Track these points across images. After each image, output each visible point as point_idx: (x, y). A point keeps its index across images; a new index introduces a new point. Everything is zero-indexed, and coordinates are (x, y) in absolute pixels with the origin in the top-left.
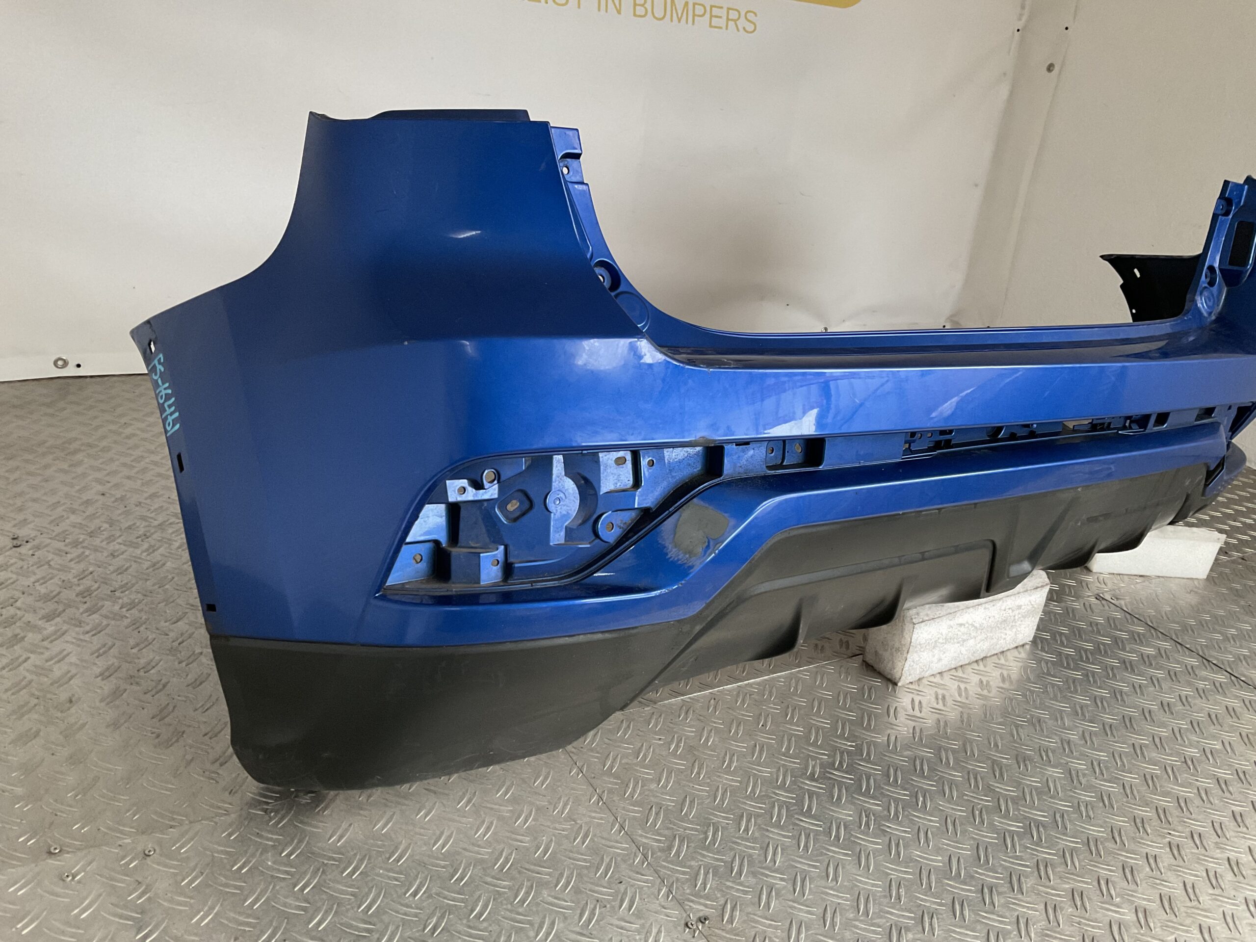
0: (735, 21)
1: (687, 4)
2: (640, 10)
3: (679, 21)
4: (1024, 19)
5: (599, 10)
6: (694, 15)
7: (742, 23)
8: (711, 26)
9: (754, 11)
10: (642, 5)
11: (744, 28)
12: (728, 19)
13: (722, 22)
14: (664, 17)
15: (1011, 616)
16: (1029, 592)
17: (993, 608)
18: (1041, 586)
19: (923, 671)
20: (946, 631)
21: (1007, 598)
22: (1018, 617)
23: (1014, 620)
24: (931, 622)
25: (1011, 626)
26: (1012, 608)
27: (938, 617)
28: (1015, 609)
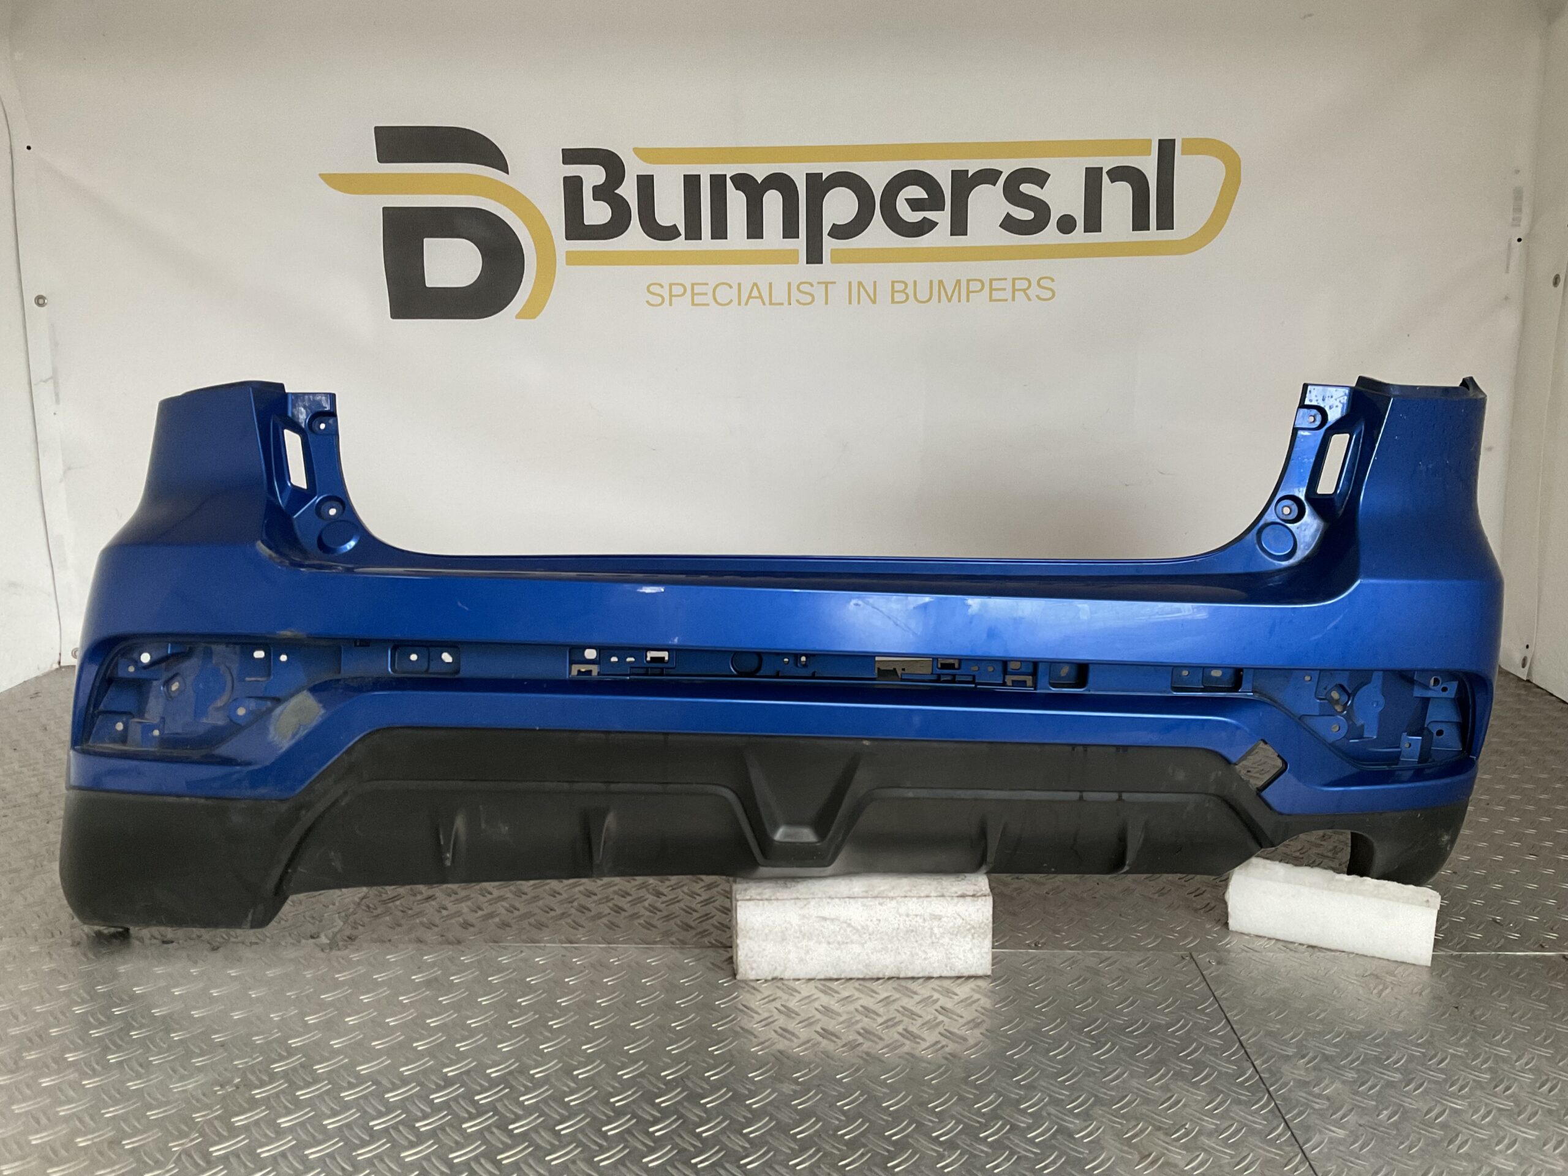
0: (1024, 290)
1: (959, 282)
2: (899, 297)
3: (949, 300)
4: (1525, 222)
5: (850, 303)
6: (969, 292)
7: (1034, 291)
8: (991, 300)
9: (1048, 275)
10: (903, 291)
11: (1038, 296)
12: (1014, 290)
13: (1008, 294)
14: (930, 299)
15: (924, 928)
16: (949, 899)
17: (880, 907)
18: (973, 896)
19: (776, 968)
20: (797, 921)
21: (906, 900)
22: (940, 932)
23: (932, 934)
24: (766, 903)
25: (929, 941)
26: (922, 915)
27: (777, 899)
28: (927, 918)
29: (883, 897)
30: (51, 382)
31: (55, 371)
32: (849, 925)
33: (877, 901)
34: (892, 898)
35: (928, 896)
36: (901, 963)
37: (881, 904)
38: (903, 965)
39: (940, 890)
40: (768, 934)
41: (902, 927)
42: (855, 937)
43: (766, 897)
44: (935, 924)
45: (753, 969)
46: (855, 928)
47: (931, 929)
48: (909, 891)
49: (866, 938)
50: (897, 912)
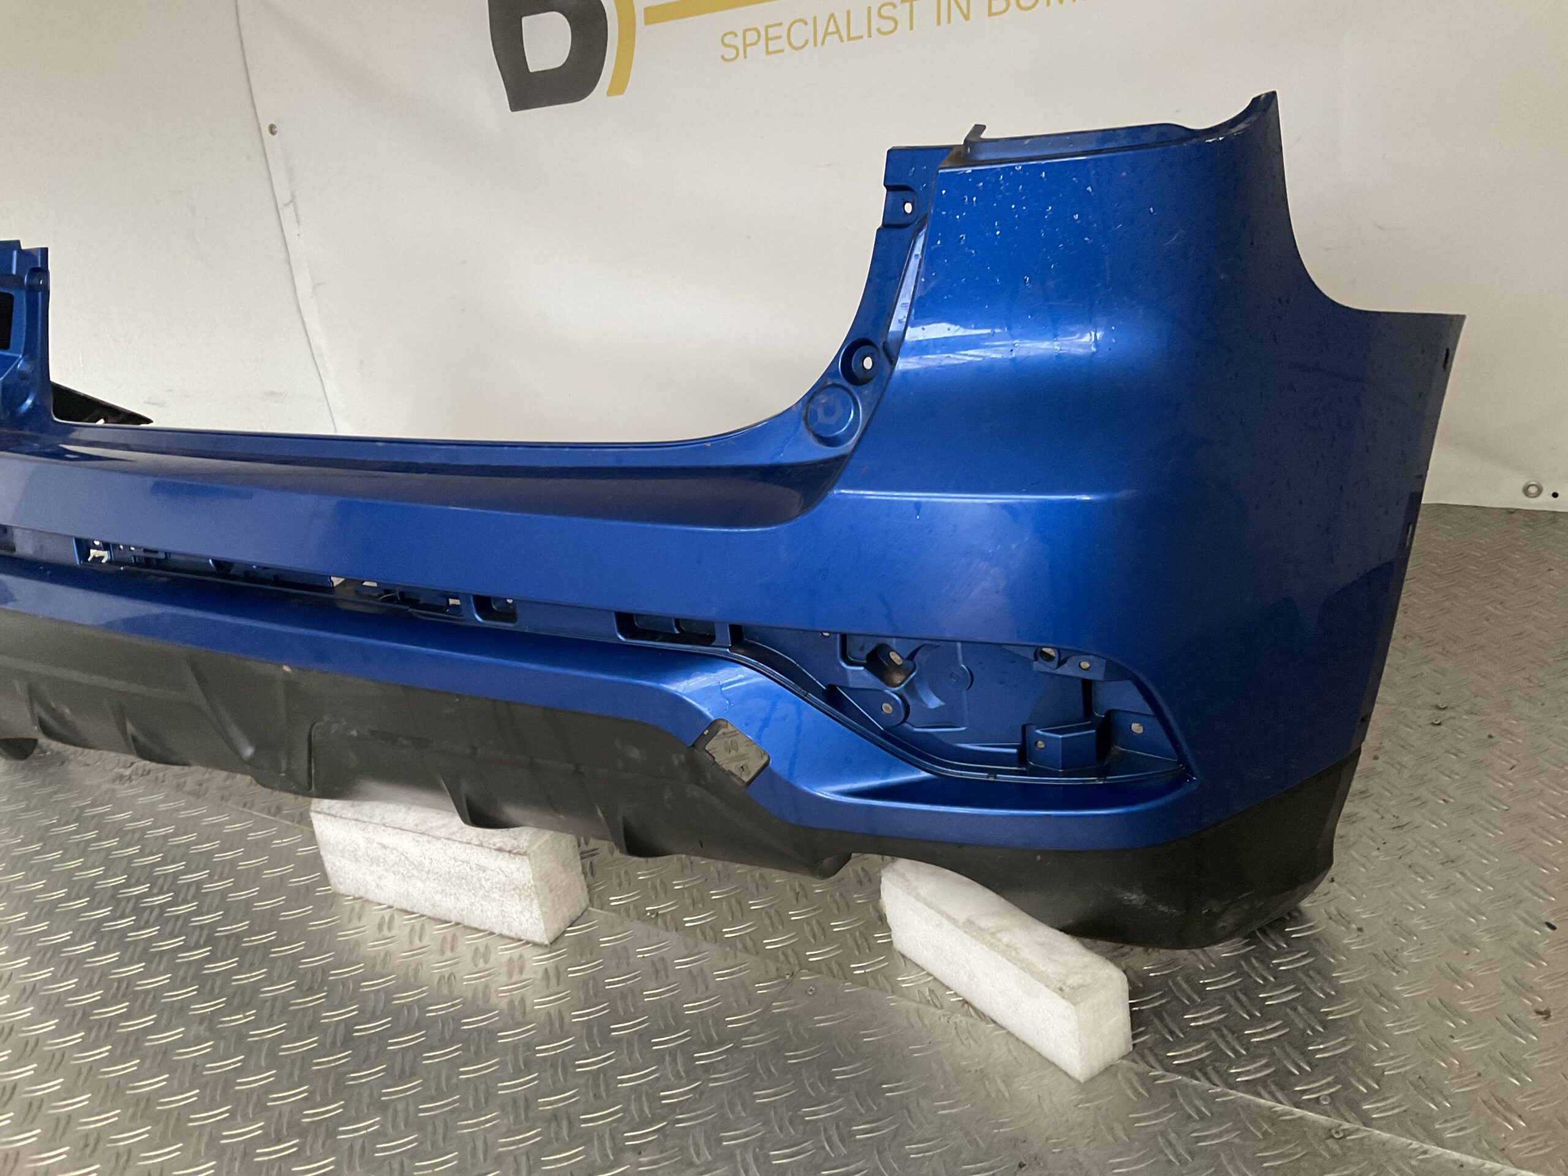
15: (472, 877)
16: (488, 850)
17: (428, 845)
18: (510, 852)
19: (359, 889)
20: (362, 843)
21: (450, 842)
22: (487, 885)
23: (481, 886)
24: (333, 818)
25: (481, 893)
26: (468, 863)
27: (341, 817)
28: (474, 866)
29: (428, 835)
30: (291, 205)
31: (293, 196)
32: (407, 858)
33: (425, 838)
34: (438, 838)
35: (468, 843)
36: (462, 910)
37: (428, 842)
38: (464, 913)
39: (481, 838)
40: (342, 851)
41: (452, 871)
42: (415, 872)
43: (333, 812)
44: (482, 875)
45: (341, 884)
46: (412, 863)
47: (479, 880)
48: (454, 833)
49: (425, 876)
50: (445, 853)
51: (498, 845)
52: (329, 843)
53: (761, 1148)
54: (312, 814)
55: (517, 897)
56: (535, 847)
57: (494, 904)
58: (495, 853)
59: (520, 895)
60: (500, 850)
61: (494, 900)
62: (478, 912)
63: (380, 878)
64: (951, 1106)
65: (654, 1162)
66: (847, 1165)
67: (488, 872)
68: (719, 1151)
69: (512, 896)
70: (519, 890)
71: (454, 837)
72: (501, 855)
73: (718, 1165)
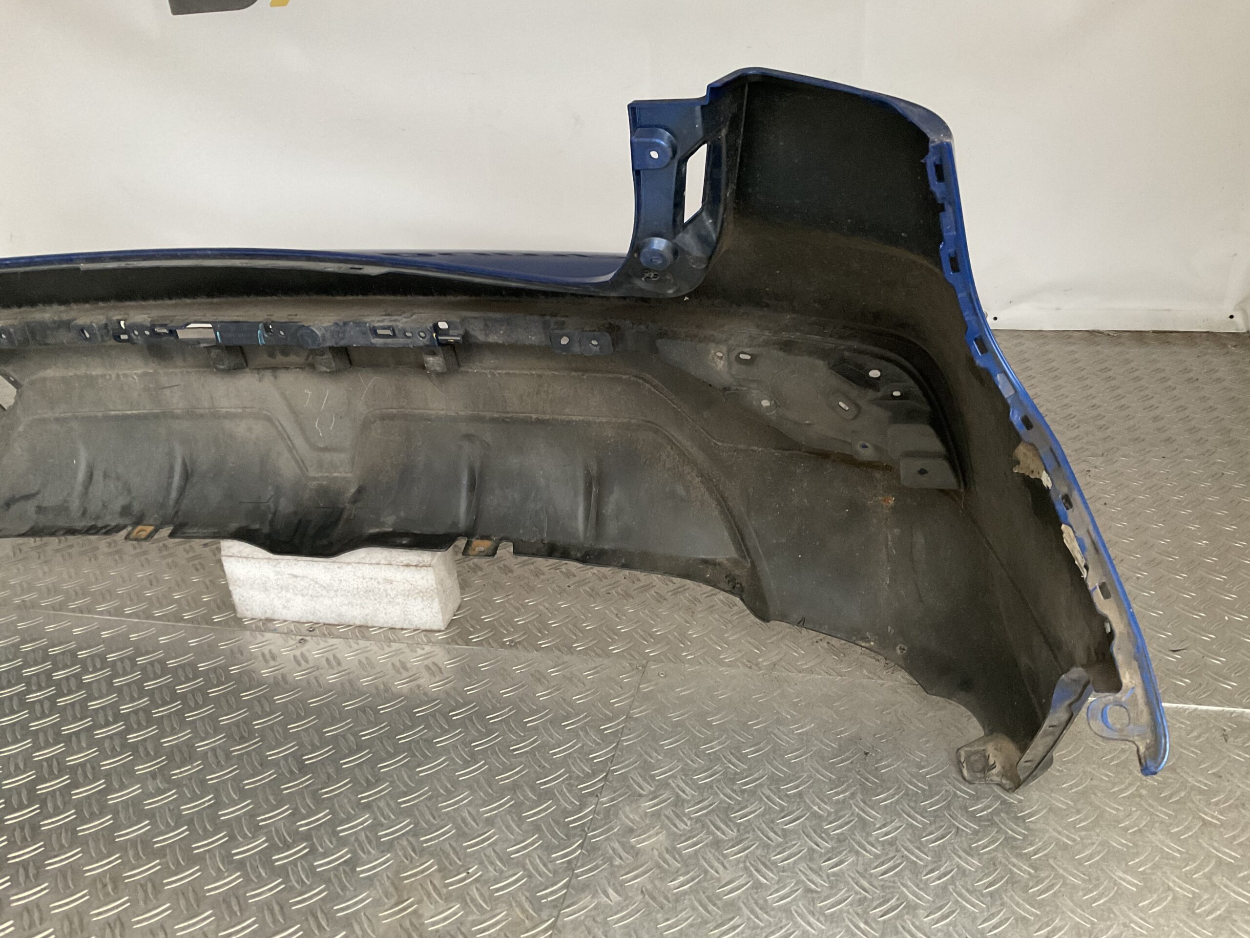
15: (379, 589)
16: (397, 567)
18: (416, 566)
19: (266, 611)
20: (272, 575)
21: (360, 566)
22: (393, 594)
23: (387, 595)
24: (244, 560)
25: (386, 600)
26: (375, 579)
27: (253, 558)
28: (381, 581)
29: (340, 562)
39: (388, 558)
40: (251, 585)
41: (361, 587)
42: (324, 593)
43: (244, 555)
44: (389, 586)
45: (247, 610)
46: (321, 586)
47: (386, 590)
48: (364, 558)
49: (332, 594)
50: (355, 574)
51: (405, 562)
52: (239, 579)
53: (686, 775)
54: (223, 558)
55: (420, 599)
56: (435, 561)
57: (397, 607)
58: (402, 568)
59: (422, 598)
60: (408, 565)
61: (398, 604)
62: (383, 615)
63: (288, 601)
64: (802, 727)
65: (612, 800)
66: (752, 775)
67: (395, 583)
68: (656, 783)
69: (415, 599)
70: (422, 594)
71: (363, 561)
72: (407, 570)
73: (661, 792)
